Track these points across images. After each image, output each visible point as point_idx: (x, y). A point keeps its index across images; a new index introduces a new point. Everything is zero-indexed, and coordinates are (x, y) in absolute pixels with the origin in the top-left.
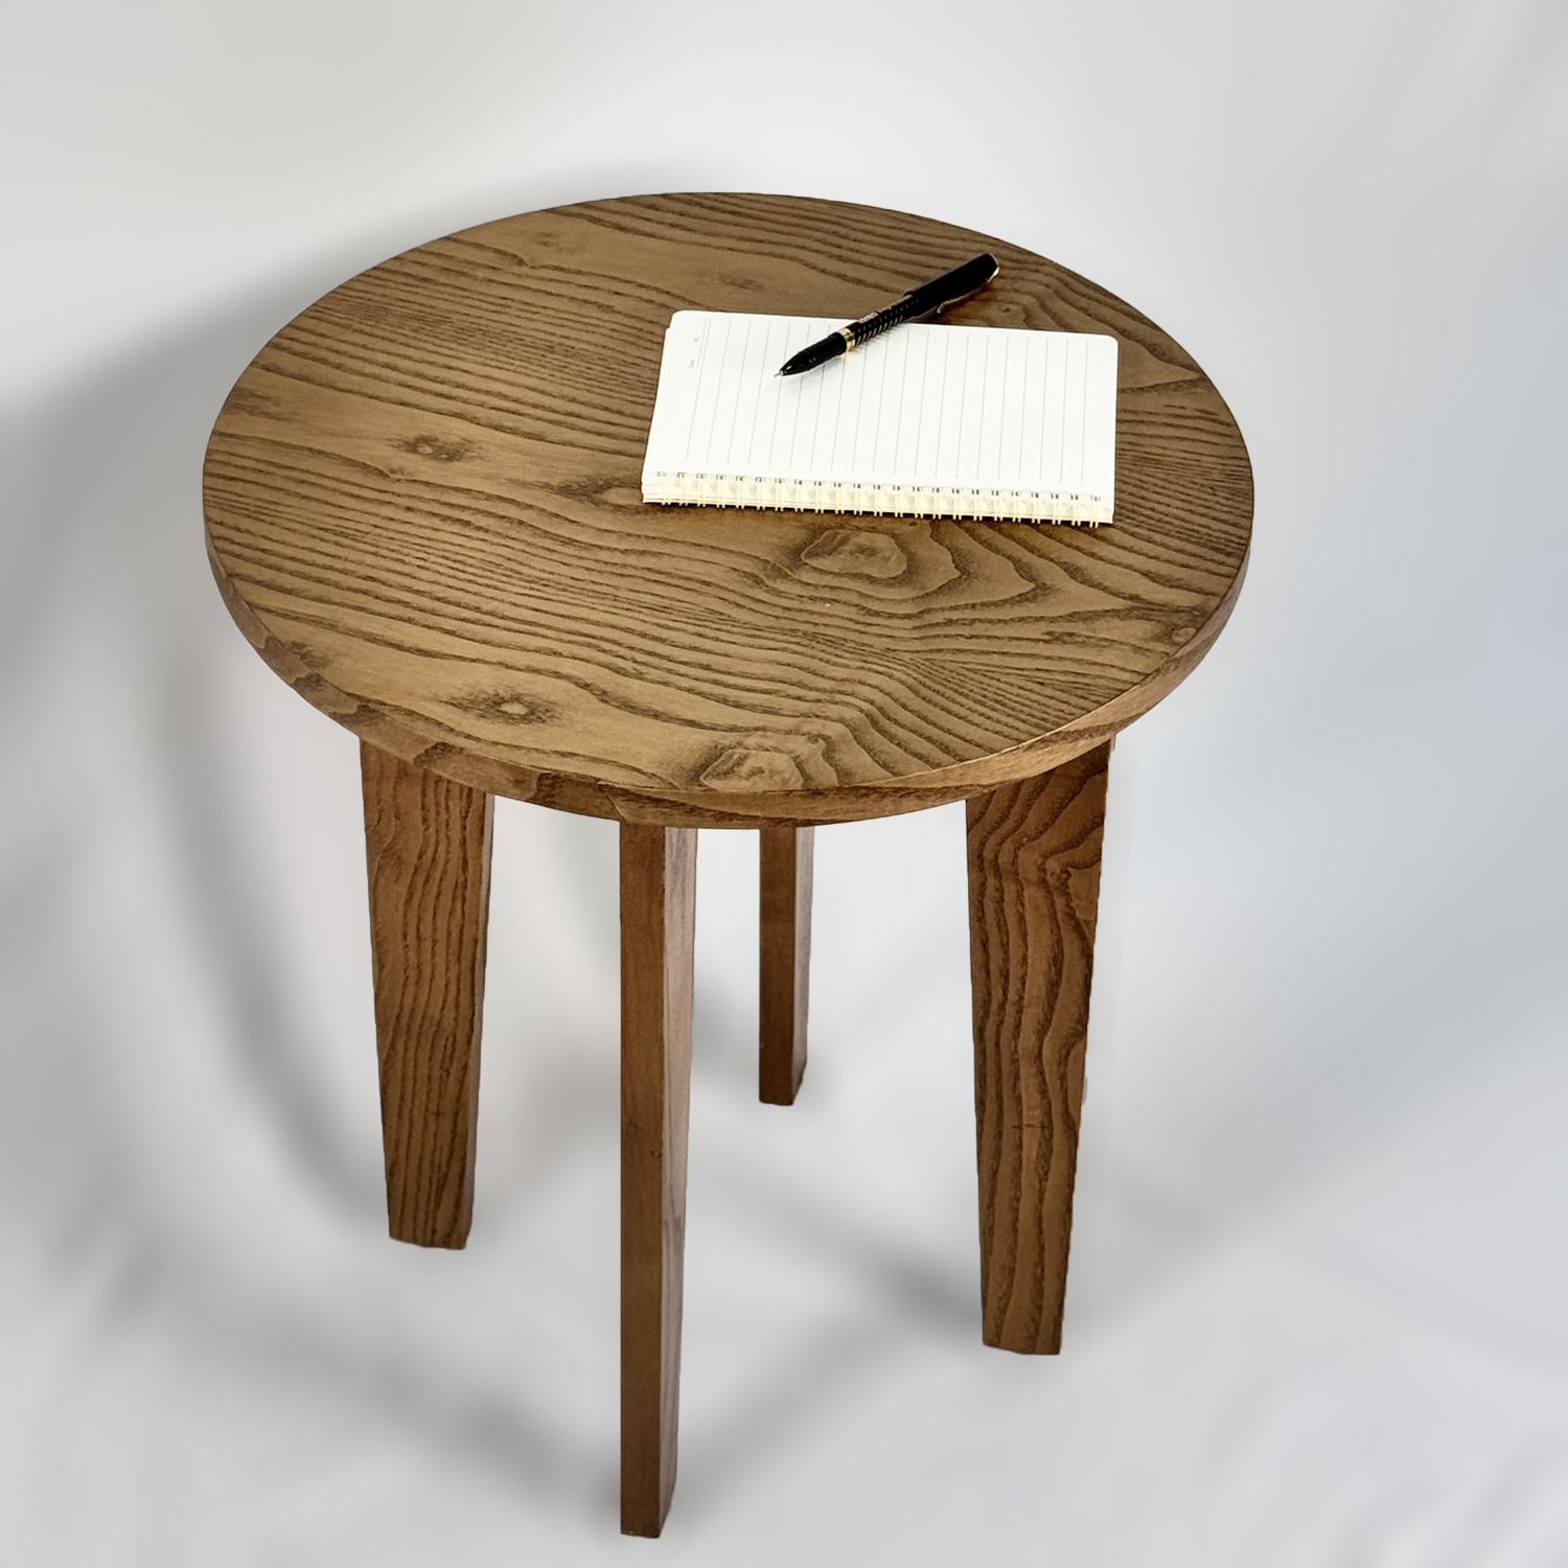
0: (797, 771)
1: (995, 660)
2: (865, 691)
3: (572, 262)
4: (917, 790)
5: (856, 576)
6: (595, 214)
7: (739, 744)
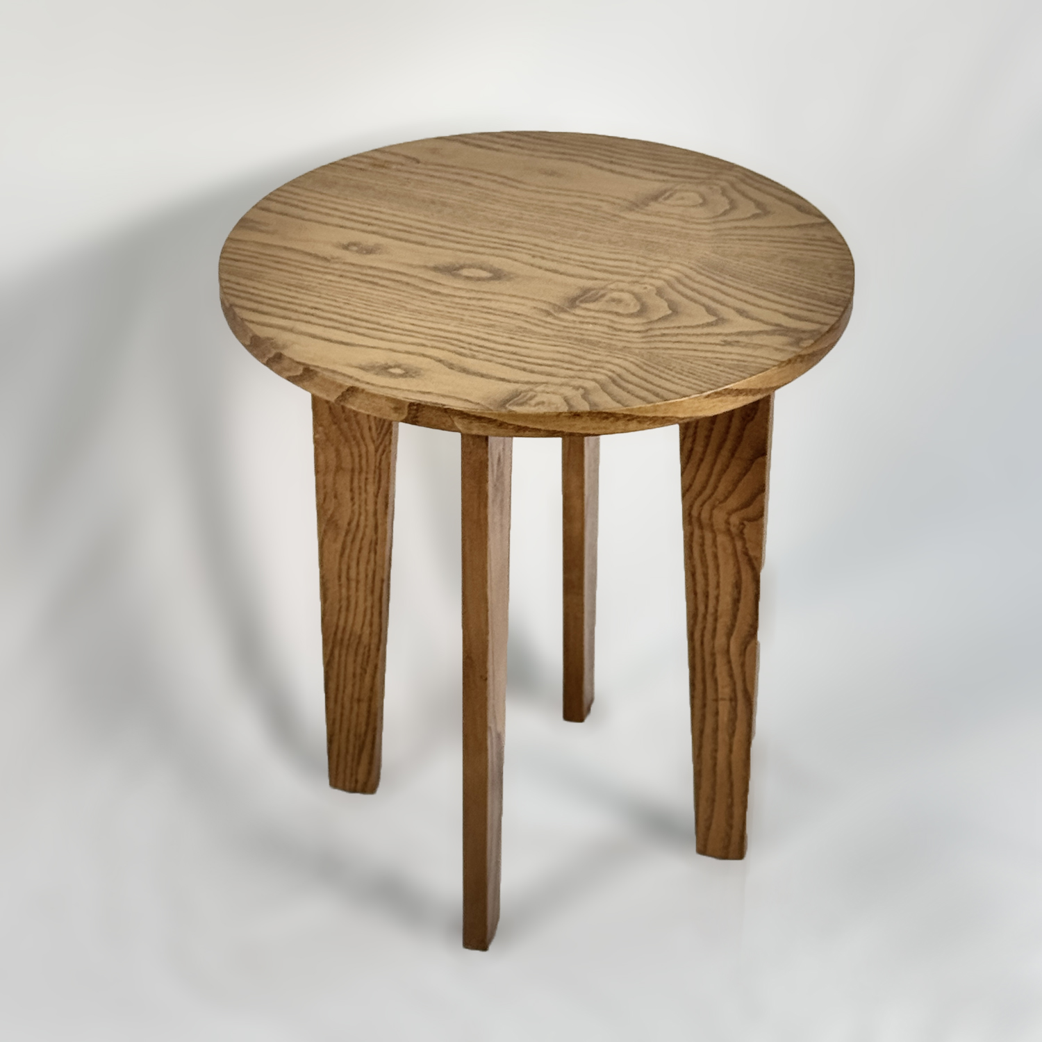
0: (565, 404)
1: (691, 353)
2: (610, 366)
3: (450, 162)
4: (638, 417)
5: (610, 312)
6: (467, 140)
7: (531, 390)
